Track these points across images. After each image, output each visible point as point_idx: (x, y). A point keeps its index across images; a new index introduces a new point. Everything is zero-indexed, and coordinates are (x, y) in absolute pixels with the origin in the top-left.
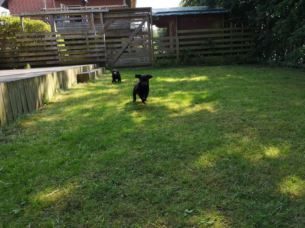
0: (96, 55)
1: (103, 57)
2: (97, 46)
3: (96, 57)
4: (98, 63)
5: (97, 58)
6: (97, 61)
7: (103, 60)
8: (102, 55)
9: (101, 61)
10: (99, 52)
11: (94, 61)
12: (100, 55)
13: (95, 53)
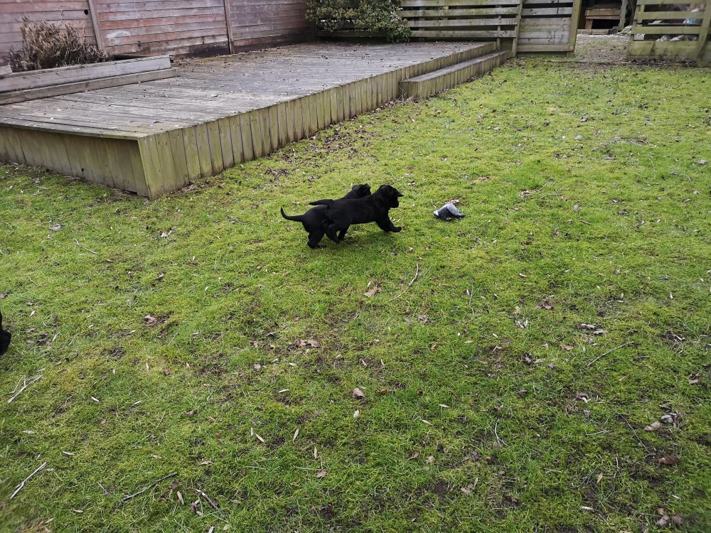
0: (496, 22)
1: (511, 27)
3: (495, 28)
4: (498, 41)
5: (497, 30)
6: (496, 35)
7: (508, 34)
8: (508, 24)
9: (505, 36)
10: (504, 16)
11: (489, 36)
12: (505, 22)
13: (496, 16)
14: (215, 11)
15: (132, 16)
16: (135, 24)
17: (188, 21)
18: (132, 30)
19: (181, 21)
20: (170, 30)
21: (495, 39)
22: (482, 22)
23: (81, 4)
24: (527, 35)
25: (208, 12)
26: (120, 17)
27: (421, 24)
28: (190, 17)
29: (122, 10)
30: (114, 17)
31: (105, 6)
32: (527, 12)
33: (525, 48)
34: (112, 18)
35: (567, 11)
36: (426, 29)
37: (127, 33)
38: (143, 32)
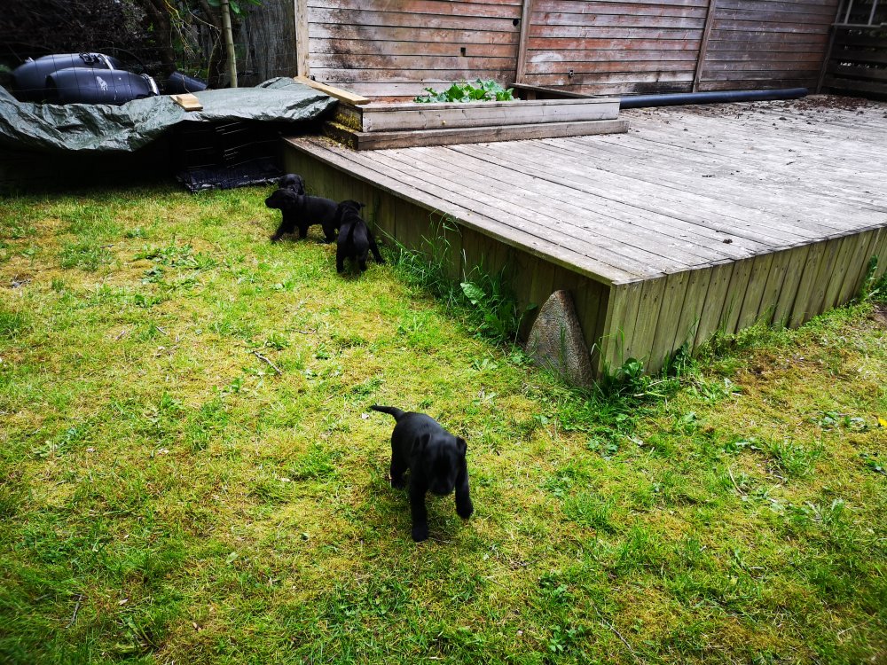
14: (689, 35)
15: (573, 33)
16: (573, 45)
17: (647, 45)
18: (566, 53)
19: (636, 46)
20: (618, 57)
23: (513, 10)
25: (678, 35)
26: (557, 33)
28: (651, 40)
29: (562, 22)
30: (549, 32)
31: (542, 15)
34: (546, 33)
37: (558, 57)
38: (581, 57)
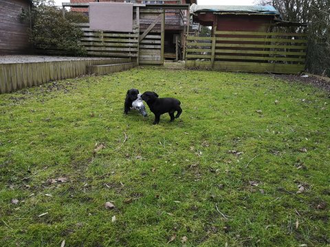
0: (128, 50)
1: (135, 52)
2: (130, 40)
3: (128, 52)
4: (130, 58)
7: (134, 55)
10: (132, 47)
11: (126, 56)
12: (132, 50)
13: (128, 47)
21: (128, 57)
22: (122, 49)
24: (143, 56)
27: (92, 48)
32: (142, 46)
33: (142, 62)
35: (159, 47)
36: (95, 51)
